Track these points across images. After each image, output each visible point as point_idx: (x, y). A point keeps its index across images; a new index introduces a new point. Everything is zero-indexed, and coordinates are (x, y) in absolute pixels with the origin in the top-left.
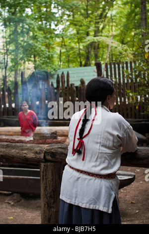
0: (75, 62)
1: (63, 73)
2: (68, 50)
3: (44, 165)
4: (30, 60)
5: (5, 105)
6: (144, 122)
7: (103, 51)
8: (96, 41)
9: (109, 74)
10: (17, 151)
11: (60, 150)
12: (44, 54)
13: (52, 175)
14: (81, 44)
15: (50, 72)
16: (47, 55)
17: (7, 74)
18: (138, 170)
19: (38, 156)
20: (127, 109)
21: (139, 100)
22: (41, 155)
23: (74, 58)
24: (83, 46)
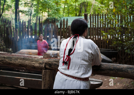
0: (72, 13)
1: (64, 19)
2: (69, 6)
3: (45, 71)
4: (45, 11)
5: (28, 37)
6: (111, 51)
7: (90, 8)
8: (86, 1)
9: (92, 21)
10: (29, 62)
11: (54, 62)
12: (54, 8)
13: (49, 78)
14: (77, 3)
15: (57, 19)
16: (56, 8)
17: (31, 19)
18: (106, 80)
19: (41, 65)
20: (102, 43)
21: (109, 37)
22: (43, 65)
23: (72, 11)
24: (78, 4)
